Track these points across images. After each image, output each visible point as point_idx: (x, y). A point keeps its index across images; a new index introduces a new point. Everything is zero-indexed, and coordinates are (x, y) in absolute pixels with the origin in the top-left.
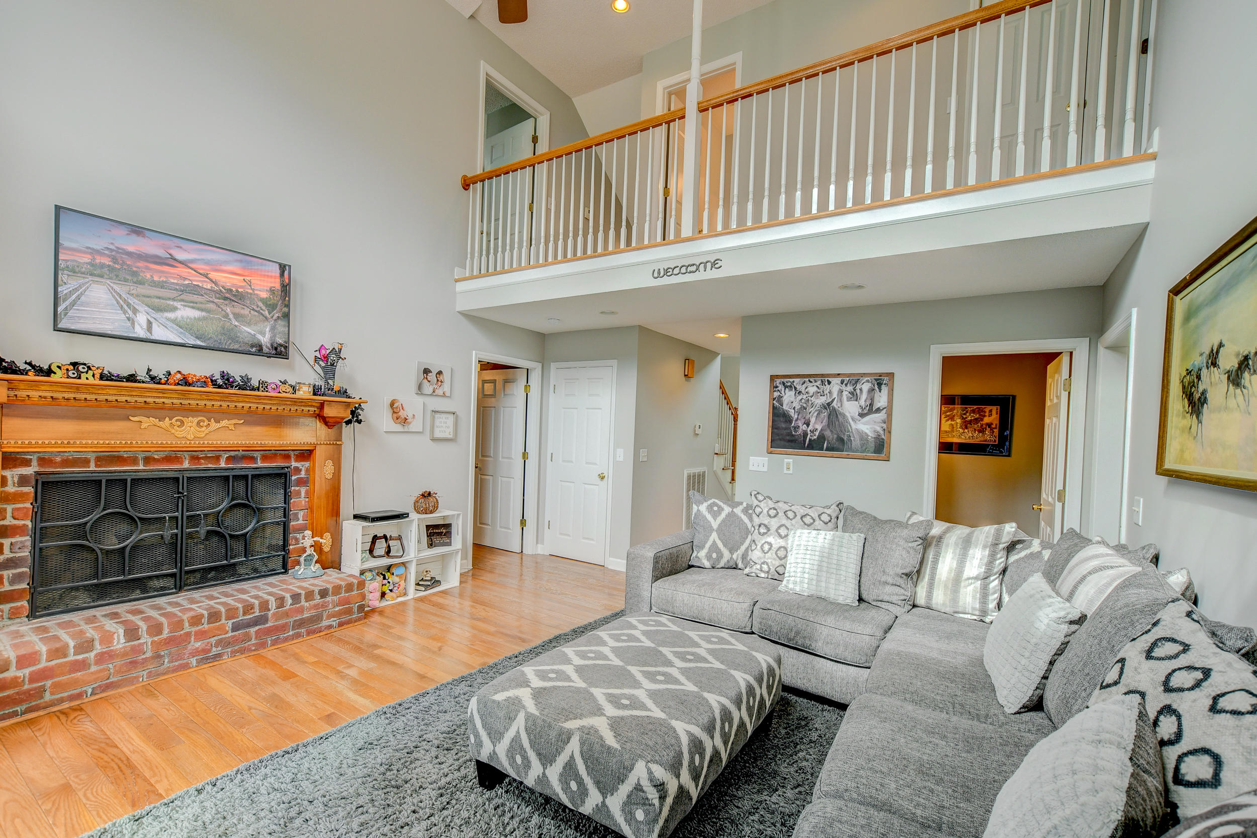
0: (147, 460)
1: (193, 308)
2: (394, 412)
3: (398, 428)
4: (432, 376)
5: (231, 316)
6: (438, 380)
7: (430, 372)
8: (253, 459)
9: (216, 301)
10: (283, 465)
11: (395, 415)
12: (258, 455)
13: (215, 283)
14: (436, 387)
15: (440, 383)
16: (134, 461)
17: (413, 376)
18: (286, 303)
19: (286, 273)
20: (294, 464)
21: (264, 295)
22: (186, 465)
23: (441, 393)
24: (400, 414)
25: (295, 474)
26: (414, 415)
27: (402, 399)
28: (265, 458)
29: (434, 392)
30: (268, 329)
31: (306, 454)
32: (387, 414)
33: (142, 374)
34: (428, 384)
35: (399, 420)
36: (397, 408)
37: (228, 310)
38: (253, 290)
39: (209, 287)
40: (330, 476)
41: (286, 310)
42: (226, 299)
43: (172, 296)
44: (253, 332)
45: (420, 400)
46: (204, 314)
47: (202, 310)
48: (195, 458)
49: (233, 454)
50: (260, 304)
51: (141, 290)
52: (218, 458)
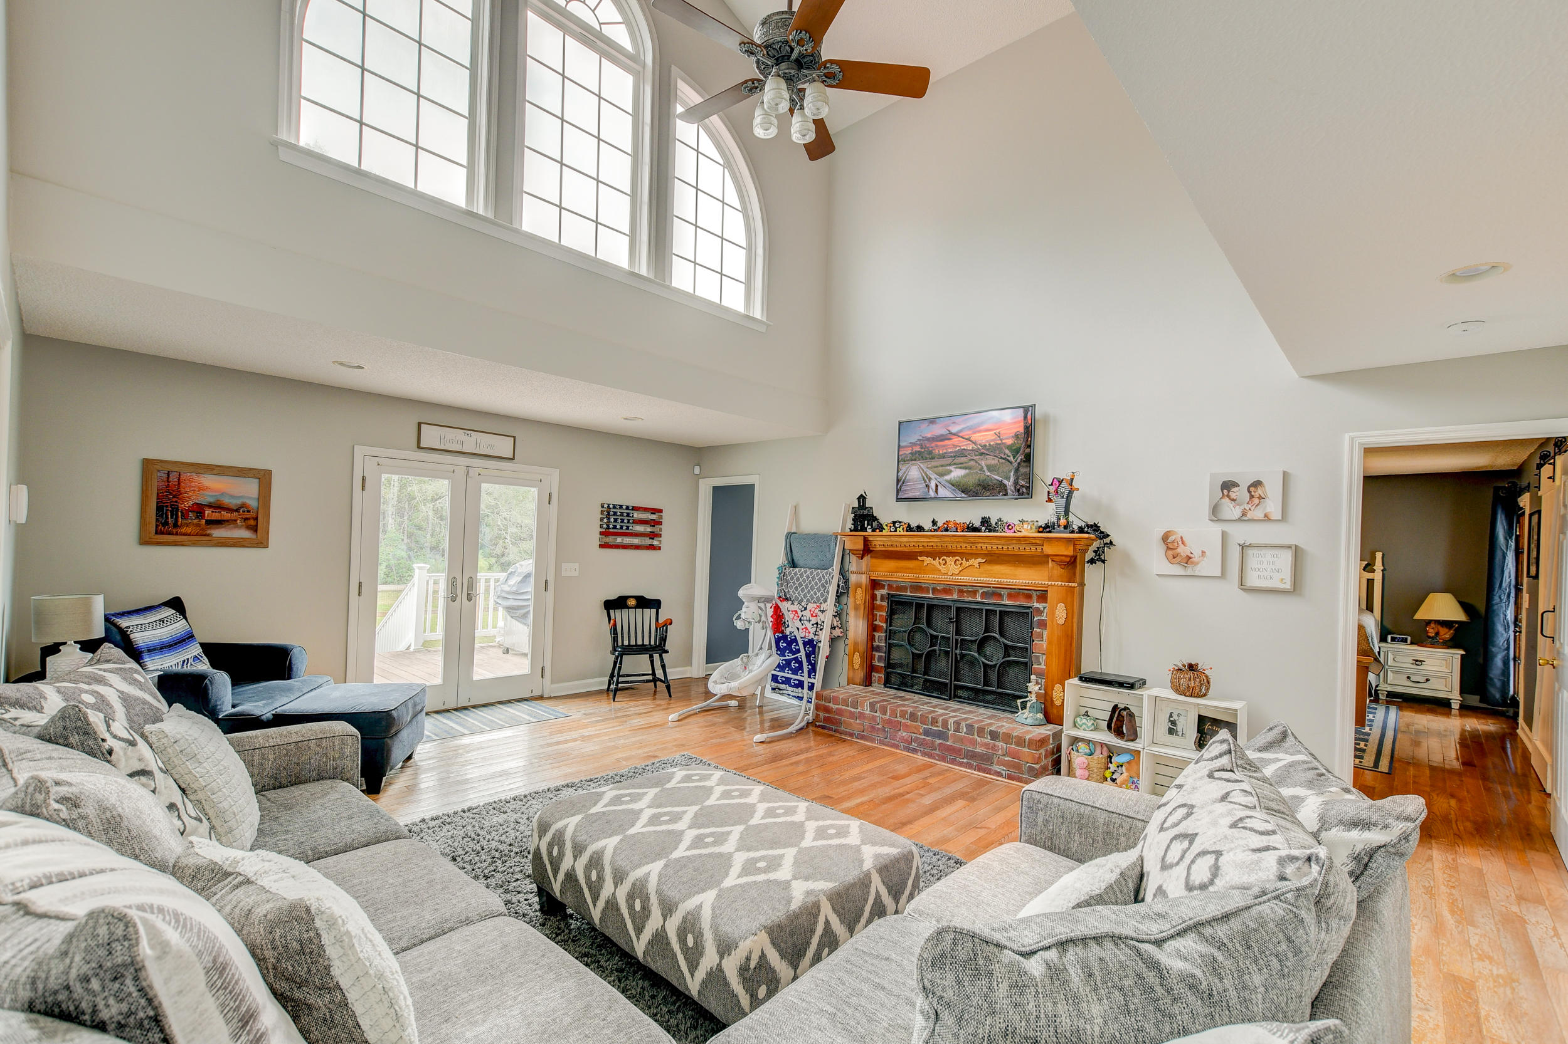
0: (934, 590)
1: (960, 468)
2: (1168, 548)
3: (1177, 570)
4: (1240, 493)
5: (985, 468)
6: (1252, 497)
7: (1235, 485)
8: (1000, 596)
9: (975, 458)
10: (1025, 604)
11: (1170, 553)
12: (1005, 592)
13: (975, 443)
14: (1247, 507)
15: (1256, 501)
16: (927, 590)
17: (1204, 494)
18: (1029, 443)
19: (1030, 413)
20: (1036, 605)
21: (1009, 442)
22: (955, 597)
23: (1261, 516)
24: (1179, 550)
25: (1037, 616)
26: (1203, 552)
27: (1181, 530)
28: (1010, 596)
29: (1244, 514)
30: (1012, 473)
31: (1043, 596)
32: (1159, 550)
33: (927, 525)
34: (1231, 504)
35: (1178, 559)
36: (1173, 542)
37: (983, 464)
38: (1001, 440)
39: (970, 448)
40: (1062, 621)
41: (1028, 450)
42: (982, 454)
43: (949, 462)
44: (1000, 479)
45: (1216, 529)
46: (967, 471)
47: (965, 468)
48: (961, 592)
49: (986, 590)
50: (1007, 451)
51: (934, 463)
52: (975, 593)
